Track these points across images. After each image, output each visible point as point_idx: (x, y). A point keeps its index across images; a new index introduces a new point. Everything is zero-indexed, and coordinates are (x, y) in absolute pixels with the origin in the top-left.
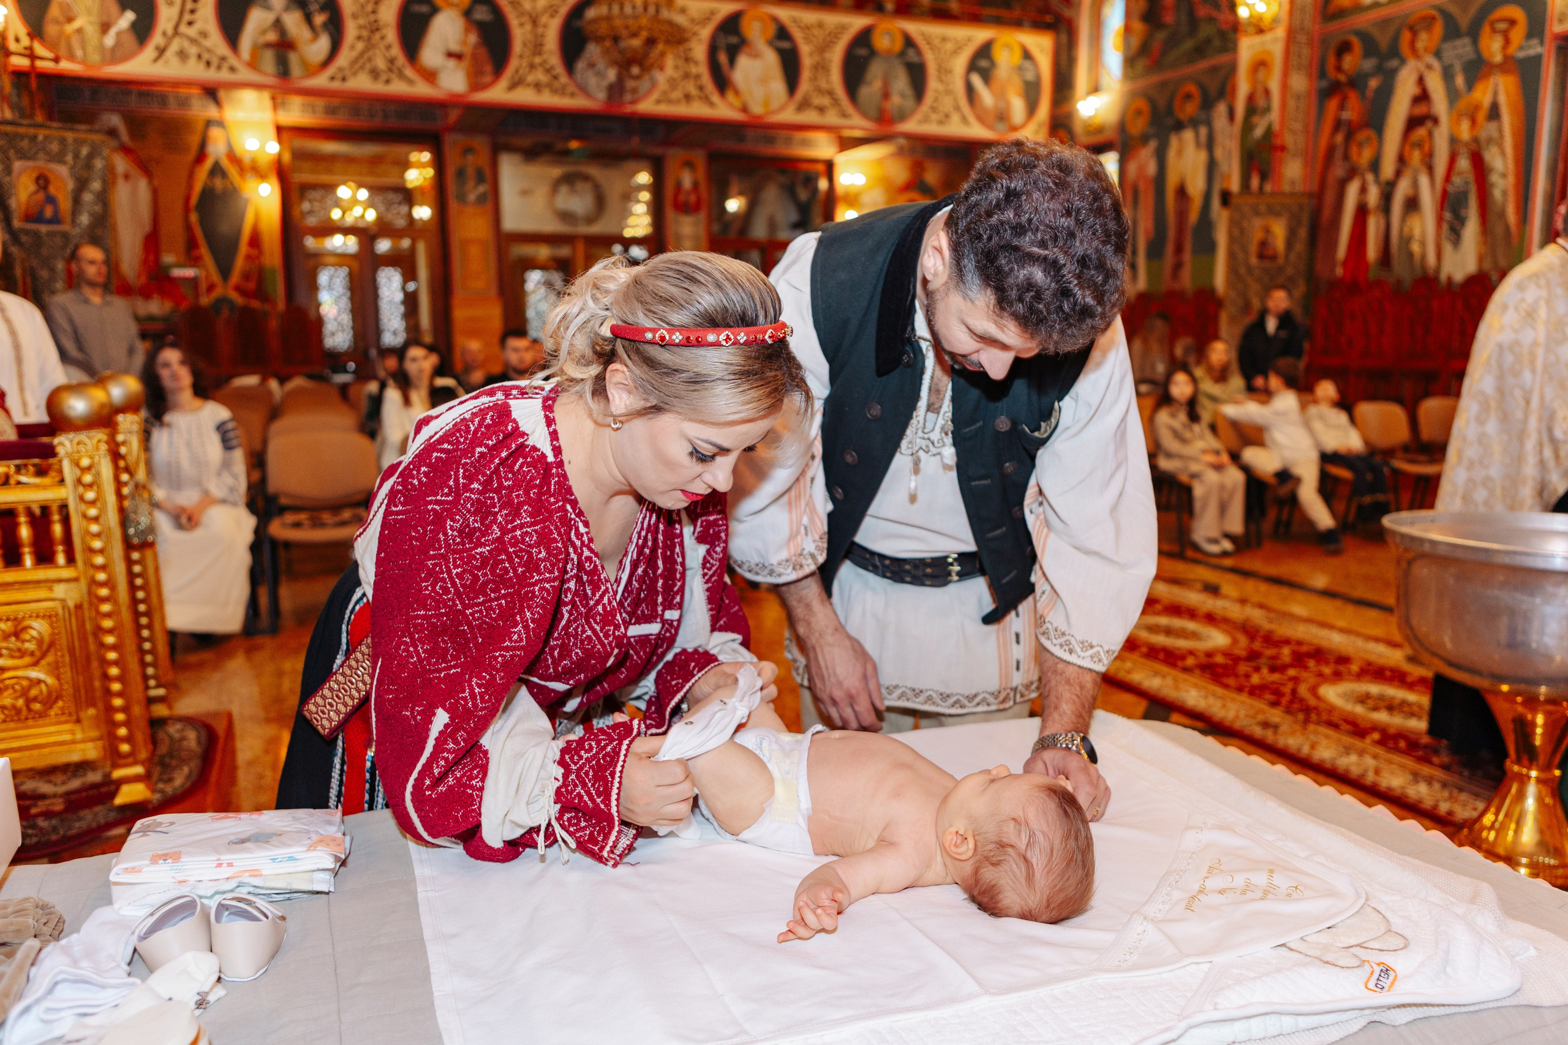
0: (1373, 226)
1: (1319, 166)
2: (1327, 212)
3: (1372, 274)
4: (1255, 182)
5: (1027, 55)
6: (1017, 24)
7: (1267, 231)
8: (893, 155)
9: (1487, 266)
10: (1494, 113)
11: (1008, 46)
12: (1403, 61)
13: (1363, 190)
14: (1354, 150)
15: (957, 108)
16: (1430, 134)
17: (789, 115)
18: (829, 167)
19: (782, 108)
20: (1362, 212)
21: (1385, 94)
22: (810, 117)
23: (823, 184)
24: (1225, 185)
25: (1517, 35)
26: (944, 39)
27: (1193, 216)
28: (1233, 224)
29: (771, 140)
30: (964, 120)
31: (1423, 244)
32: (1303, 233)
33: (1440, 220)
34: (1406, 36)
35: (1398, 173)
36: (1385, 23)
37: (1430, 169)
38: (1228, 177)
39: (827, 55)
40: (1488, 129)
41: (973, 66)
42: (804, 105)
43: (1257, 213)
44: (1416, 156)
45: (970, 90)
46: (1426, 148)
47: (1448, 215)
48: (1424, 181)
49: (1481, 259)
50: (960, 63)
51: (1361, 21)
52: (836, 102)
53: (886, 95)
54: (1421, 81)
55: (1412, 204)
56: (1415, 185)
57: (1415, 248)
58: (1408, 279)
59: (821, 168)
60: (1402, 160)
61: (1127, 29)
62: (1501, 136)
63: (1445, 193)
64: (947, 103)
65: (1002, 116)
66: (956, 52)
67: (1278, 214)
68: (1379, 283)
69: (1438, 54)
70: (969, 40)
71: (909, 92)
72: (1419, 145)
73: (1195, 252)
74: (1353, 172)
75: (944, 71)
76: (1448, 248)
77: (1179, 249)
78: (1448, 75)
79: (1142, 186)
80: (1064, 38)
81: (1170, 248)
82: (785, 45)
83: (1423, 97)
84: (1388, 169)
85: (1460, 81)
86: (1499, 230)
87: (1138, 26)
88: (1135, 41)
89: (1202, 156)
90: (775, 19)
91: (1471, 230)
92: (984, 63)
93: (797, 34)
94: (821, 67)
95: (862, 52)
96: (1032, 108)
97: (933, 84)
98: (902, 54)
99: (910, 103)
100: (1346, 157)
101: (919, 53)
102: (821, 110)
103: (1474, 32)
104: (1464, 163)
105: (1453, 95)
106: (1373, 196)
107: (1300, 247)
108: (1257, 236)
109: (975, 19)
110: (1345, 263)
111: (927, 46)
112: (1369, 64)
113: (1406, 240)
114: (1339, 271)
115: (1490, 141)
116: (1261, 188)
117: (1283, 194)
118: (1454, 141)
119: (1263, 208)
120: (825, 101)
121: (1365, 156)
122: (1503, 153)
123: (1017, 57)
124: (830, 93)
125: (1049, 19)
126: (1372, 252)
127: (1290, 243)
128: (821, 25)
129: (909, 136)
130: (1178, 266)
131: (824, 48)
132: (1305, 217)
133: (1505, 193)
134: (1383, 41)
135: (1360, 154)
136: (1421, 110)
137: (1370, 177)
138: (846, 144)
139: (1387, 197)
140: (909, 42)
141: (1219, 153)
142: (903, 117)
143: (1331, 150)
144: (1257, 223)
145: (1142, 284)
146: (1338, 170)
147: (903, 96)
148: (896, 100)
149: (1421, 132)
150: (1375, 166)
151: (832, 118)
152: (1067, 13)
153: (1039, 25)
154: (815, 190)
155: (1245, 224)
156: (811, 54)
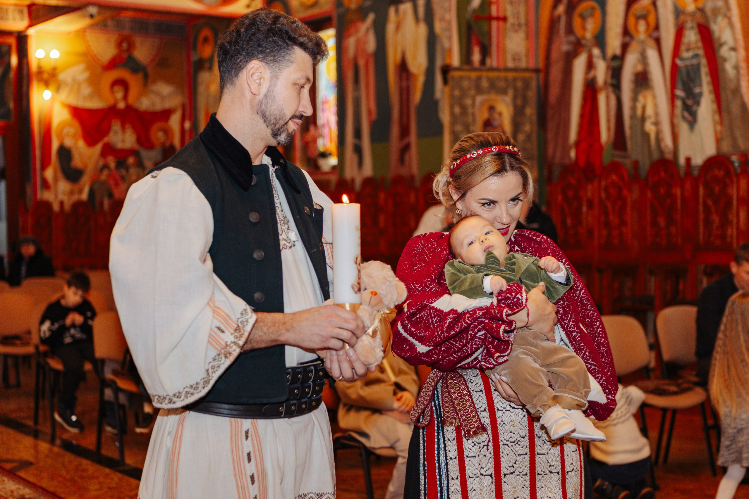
1: (543, 41)
2: (554, 91)
3: (607, 158)
4: (476, 57)
7: (492, 109)
8: (92, 26)
9: (726, 148)
13: (590, 65)
14: (577, 22)
16: (654, 7)
18: (20, 41)
20: (591, 88)
23: (14, 60)
24: (447, 61)
27: (417, 96)
28: (455, 101)
31: (657, 123)
32: (530, 111)
33: (673, 98)
35: (625, 47)
37: (658, 41)
38: (450, 50)
43: (479, 90)
44: (642, 29)
46: (652, 19)
47: (680, 93)
48: (652, 55)
49: (718, 141)
55: (642, 80)
56: (644, 59)
57: (649, 127)
58: (645, 165)
59: (12, 41)
60: (627, 33)
62: (729, 9)
63: (674, 67)
67: (503, 92)
68: (615, 167)
72: (644, 16)
73: (420, 135)
74: (578, 46)
76: (683, 128)
77: (405, 131)
79: (361, 63)
81: (395, 130)
84: (614, 43)
86: (735, 109)
89: (423, 29)
91: (706, 108)
100: (570, 30)
104: (691, 36)
106: (601, 72)
107: (528, 126)
108: (483, 115)
110: (577, 144)
113: (639, 120)
114: (573, 154)
115: (716, 12)
116: (483, 62)
117: (507, 70)
118: (679, 12)
119: (485, 84)
121: (589, 29)
122: (731, 25)
126: (605, 133)
127: (516, 125)
130: (405, 149)
132: (532, 94)
133: (736, 68)
135: (584, 28)
137: (596, 52)
138: (39, 15)
139: (615, 74)
141: (438, 27)
143: (553, 22)
144: (479, 99)
145: (368, 170)
146: (563, 45)
149: (645, 3)
150: (600, 40)
155: (468, 102)
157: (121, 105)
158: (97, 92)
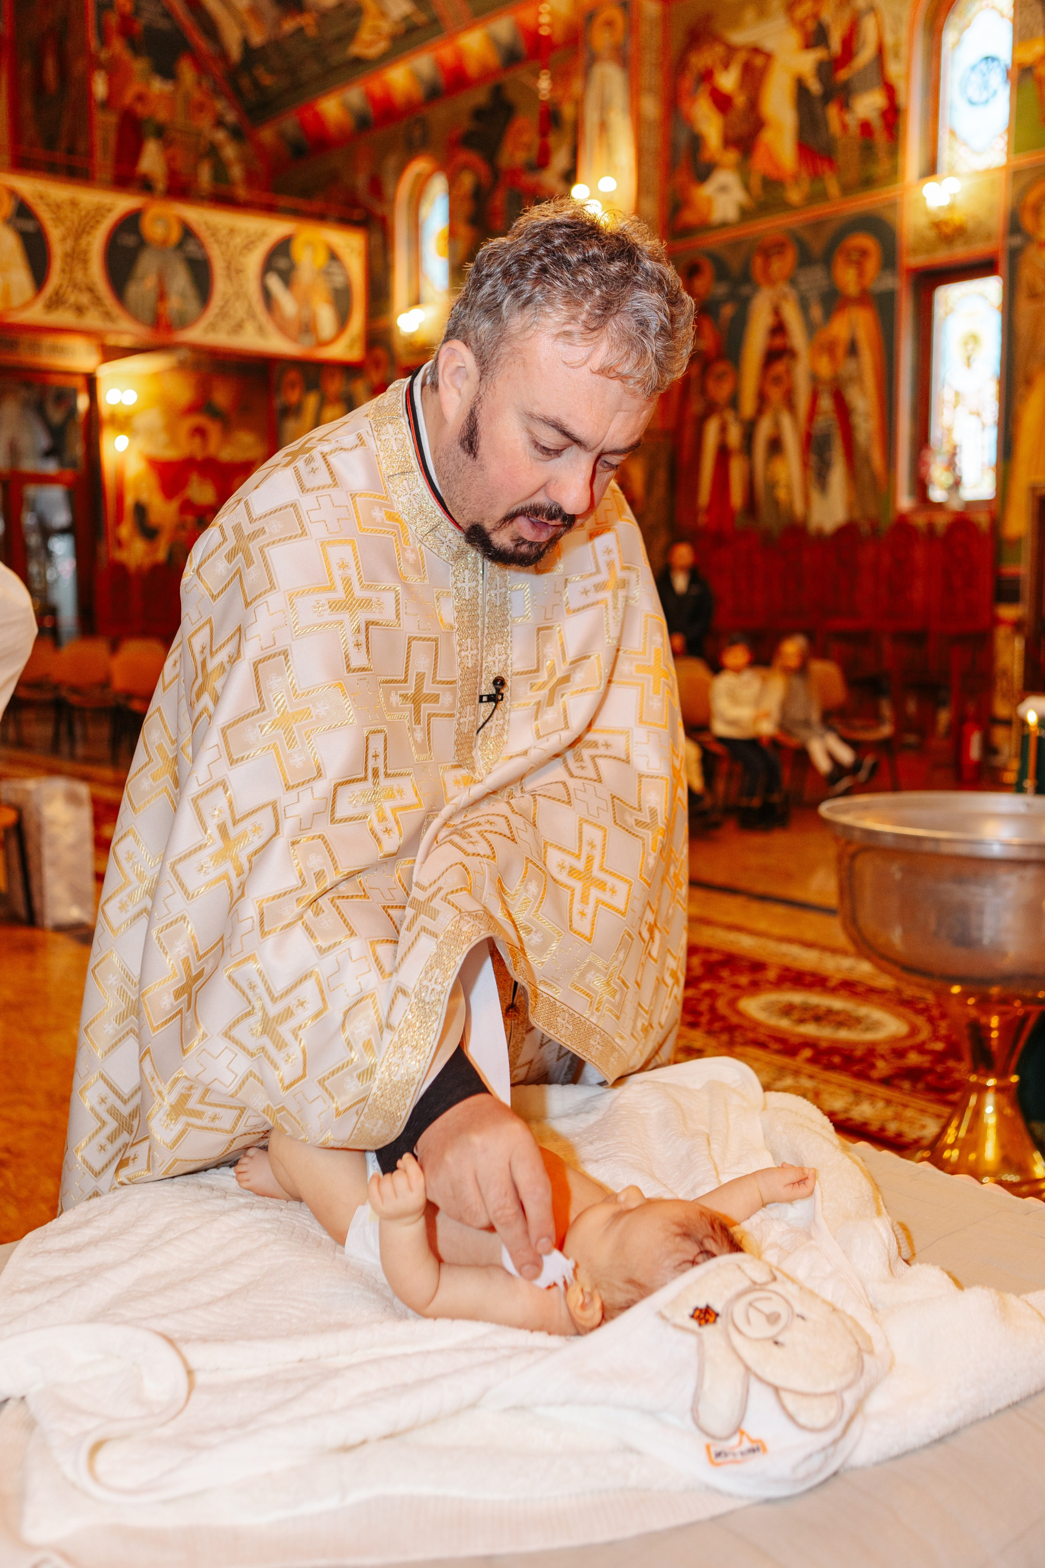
0: (737, 469)
2: (686, 453)
3: (739, 523)
5: (333, 256)
6: (320, 217)
8: (173, 369)
9: (856, 516)
10: (853, 350)
11: (310, 244)
12: (756, 288)
13: (723, 429)
14: (711, 385)
15: (252, 315)
16: (789, 372)
17: (36, 314)
18: (91, 382)
19: (26, 305)
20: (723, 454)
21: (740, 322)
22: (63, 317)
23: (82, 403)
25: (871, 265)
26: (232, 231)
29: (13, 345)
30: (261, 330)
31: (790, 489)
32: (662, 475)
33: (805, 465)
34: (759, 262)
35: (759, 412)
36: (736, 245)
37: (792, 408)
39: (83, 242)
40: (848, 367)
41: (268, 266)
42: (56, 302)
44: (775, 394)
45: (267, 296)
46: (787, 385)
47: (813, 459)
48: (786, 422)
49: (850, 509)
50: (254, 261)
51: (712, 241)
52: (97, 301)
53: (162, 296)
54: (777, 312)
55: (775, 446)
56: (777, 425)
57: (782, 494)
58: (776, 529)
59: (80, 382)
60: (762, 398)
61: (452, 233)
62: (861, 374)
63: (809, 434)
64: (239, 310)
65: (308, 327)
66: (249, 246)
68: (746, 533)
69: (792, 281)
70: (264, 234)
71: (190, 292)
72: (777, 380)
74: (711, 409)
75: (234, 271)
76: (815, 496)
78: (804, 306)
80: (377, 238)
82: (29, 226)
83: (779, 329)
84: (748, 406)
85: (816, 312)
86: (866, 476)
87: (464, 231)
88: (462, 247)
90: (12, 193)
91: (838, 476)
92: (282, 263)
93: (45, 215)
94: (77, 257)
95: (129, 240)
96: (343, 319)
97: (221, 286)
98: (180, 245)
99: (192, 306)
100: (704, 391)
101: (201, 246)
102: (80, 310)
103: (827, 261)
104: (826, 403)
105: (811, 328)
106: (734, 436)
107: (660, 491)
109: (270, 209)
110: (709, 511)
111: (211, 240)
112: (721, 290)
113: (772, 486)
114: (702, 519)
115: (851, 379)
118: (815, 379)
120: (85, 299)
121: (721, 392)
122: (865, 393)
123: (321, 258)
124: (91, 290)
125: (357, 214)
126: (737, 497)
127: (648, 488)
128: (74, 204)
129: (195, 348)
131: (81, 231)
132: (664, 458)
133: (869, 437)
134: (735, 264)
135: (718, 389)
136: (778, 342)
137: (730, 415)
138: (111, 353)
139: (749, 437)
140: (188, 232)
142: (185, 323)
143: (686, 383)
146: (696, 407)
147: (183, 296)
148: (174, 303)
149: (779, 368)
150: (734, 402)
151: (93, 320)
152: (380, 209)
153: (346, 221)
154: (72, 410)
156: (64, 239)
157: (199, 456)
158: (173, 441)
